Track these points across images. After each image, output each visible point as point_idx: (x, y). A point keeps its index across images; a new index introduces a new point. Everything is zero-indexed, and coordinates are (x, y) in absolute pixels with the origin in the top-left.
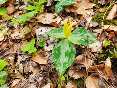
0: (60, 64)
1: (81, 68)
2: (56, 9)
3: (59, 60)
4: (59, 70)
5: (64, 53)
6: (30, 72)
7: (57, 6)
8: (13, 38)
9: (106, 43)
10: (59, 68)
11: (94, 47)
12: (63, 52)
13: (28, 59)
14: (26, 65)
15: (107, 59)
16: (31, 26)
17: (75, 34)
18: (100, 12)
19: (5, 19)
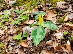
0: (36, 39)
1: (50, 48)
2: (35, 18)
3: (36, 37)
4: (35, 42)
5: (39, 34)
6: (16, 52)
7: (36, 16)
8: (9, 33)
9: (66, 33)
10: (35, 41)
11: (59, 36)
12: (38, 32)
13: (16, 45)
14: (14, 48)
15: (67, 42)
16: (20, 27)
17: (46, 24)
18: (60, 19)
19: (6, 24)
